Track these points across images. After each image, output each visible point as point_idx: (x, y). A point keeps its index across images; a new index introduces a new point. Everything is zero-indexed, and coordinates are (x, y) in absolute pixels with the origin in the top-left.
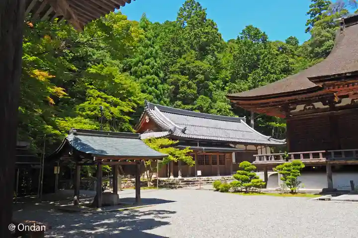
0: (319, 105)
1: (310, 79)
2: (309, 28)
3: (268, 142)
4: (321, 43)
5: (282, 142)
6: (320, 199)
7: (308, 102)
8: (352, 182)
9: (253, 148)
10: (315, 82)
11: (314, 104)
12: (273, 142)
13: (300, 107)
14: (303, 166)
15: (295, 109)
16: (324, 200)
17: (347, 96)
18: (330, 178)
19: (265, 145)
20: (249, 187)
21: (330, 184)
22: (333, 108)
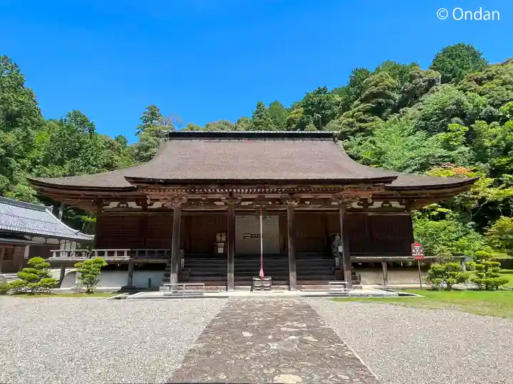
0: (133, 205)
1: (127, 178)
2: (139, 132)
3: (75, 237)
4: (147, 149)
5: (91, 237)
6: (116, 298)
7: (123, 200)
8: (150, 280)
9: (55, 241)
10: (131, 183)
11: (128, 203)
12: (82, 236)
13: (113, 205)
14: (105, 264)
15: (108, 205)
16: (119, 298)
17: (157, 200)
18: (131, 276)
19: (71, 240)
20: (37, 287)
21: (130, 282)
22: (145, 209)
